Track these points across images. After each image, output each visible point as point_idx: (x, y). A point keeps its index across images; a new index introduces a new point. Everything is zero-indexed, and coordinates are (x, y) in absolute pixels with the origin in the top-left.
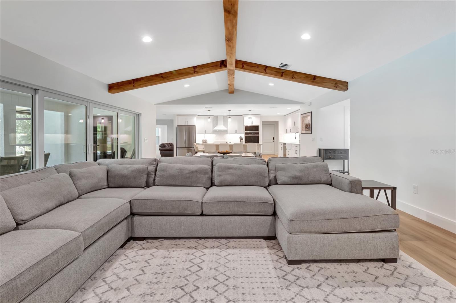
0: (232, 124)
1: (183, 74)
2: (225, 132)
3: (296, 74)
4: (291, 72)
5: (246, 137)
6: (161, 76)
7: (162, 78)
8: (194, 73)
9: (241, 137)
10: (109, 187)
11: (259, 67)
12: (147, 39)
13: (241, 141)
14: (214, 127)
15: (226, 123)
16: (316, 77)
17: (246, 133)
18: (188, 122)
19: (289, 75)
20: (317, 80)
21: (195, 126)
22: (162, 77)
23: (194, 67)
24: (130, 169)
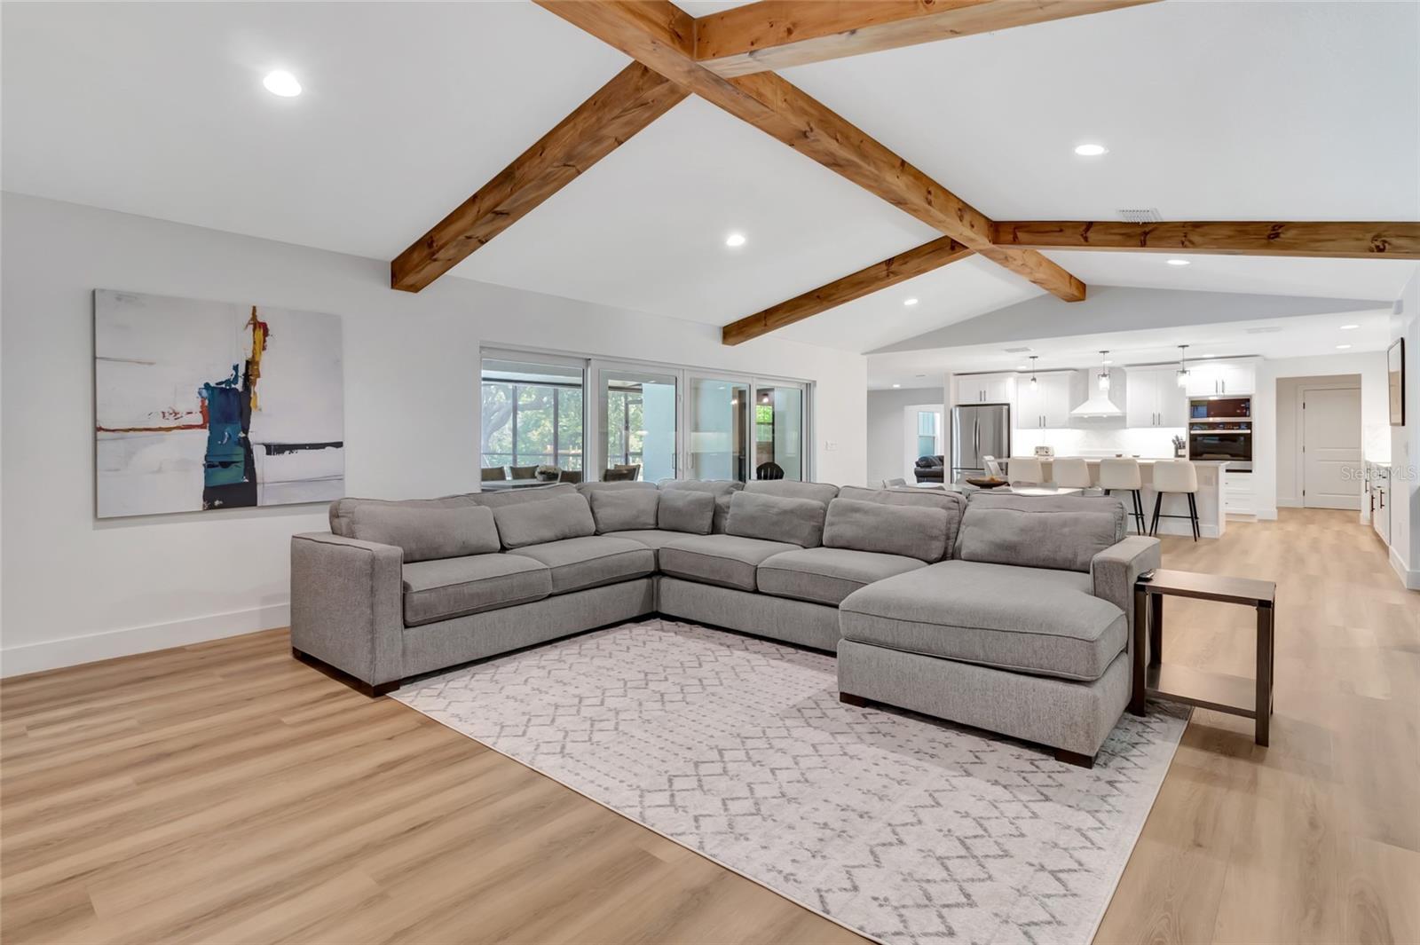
0: (1140, 395)
1: (861, 283)
2: (1118, 422)
3: (1198, 230)
4: (1177, 227)
5: (1193, 438)
6: (816, 294)
7: (818, 300)
8: (888, 276)
9: (1177, 437)
10: (657, 528)
11: (1063, 228)
12: (736, 240)
13: (1177, 452)
14: (1074, 405)
15: (1117, 394)
16: (1281, 227)
17: (1192, 426)
18: (987, 394)
19: (1169, 237)
20: (1287, 235)
21: (1008, 405)
22: (818, 297)
23: (886, 261)
24: (689, 498)
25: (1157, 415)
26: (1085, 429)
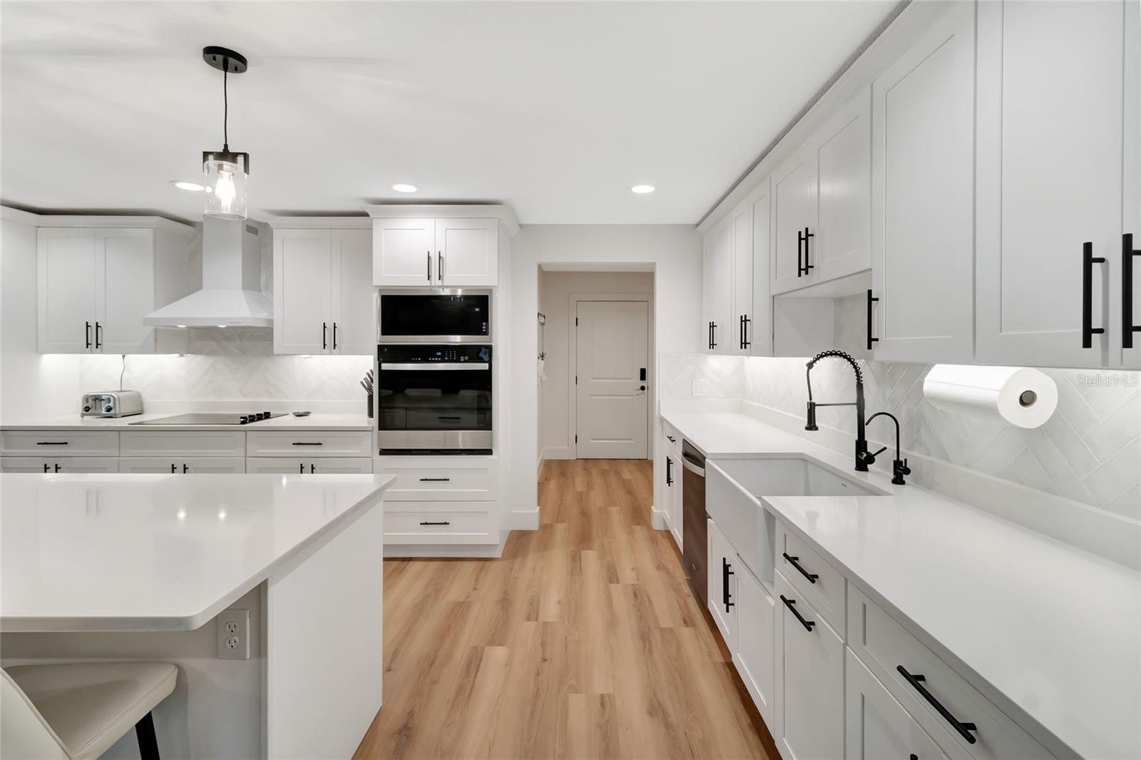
17: (385, 353)
25: (330, 326)
26: (208, 354)
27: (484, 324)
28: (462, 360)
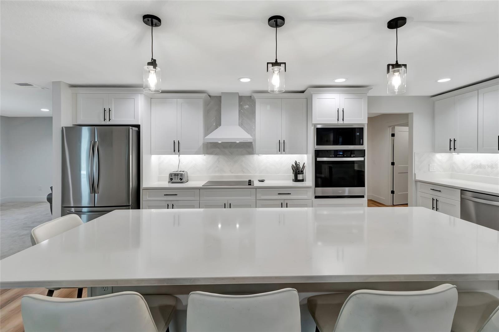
2: (247, 147)
5: (318, 166)
14: (208, 129)
15: (247, 120)
17: (318, 153)
18: (113, 113)
21: (138, 126)
25: (282, 142)
26: (216, 154)
27: (361, 140)
28: (352, 156)
